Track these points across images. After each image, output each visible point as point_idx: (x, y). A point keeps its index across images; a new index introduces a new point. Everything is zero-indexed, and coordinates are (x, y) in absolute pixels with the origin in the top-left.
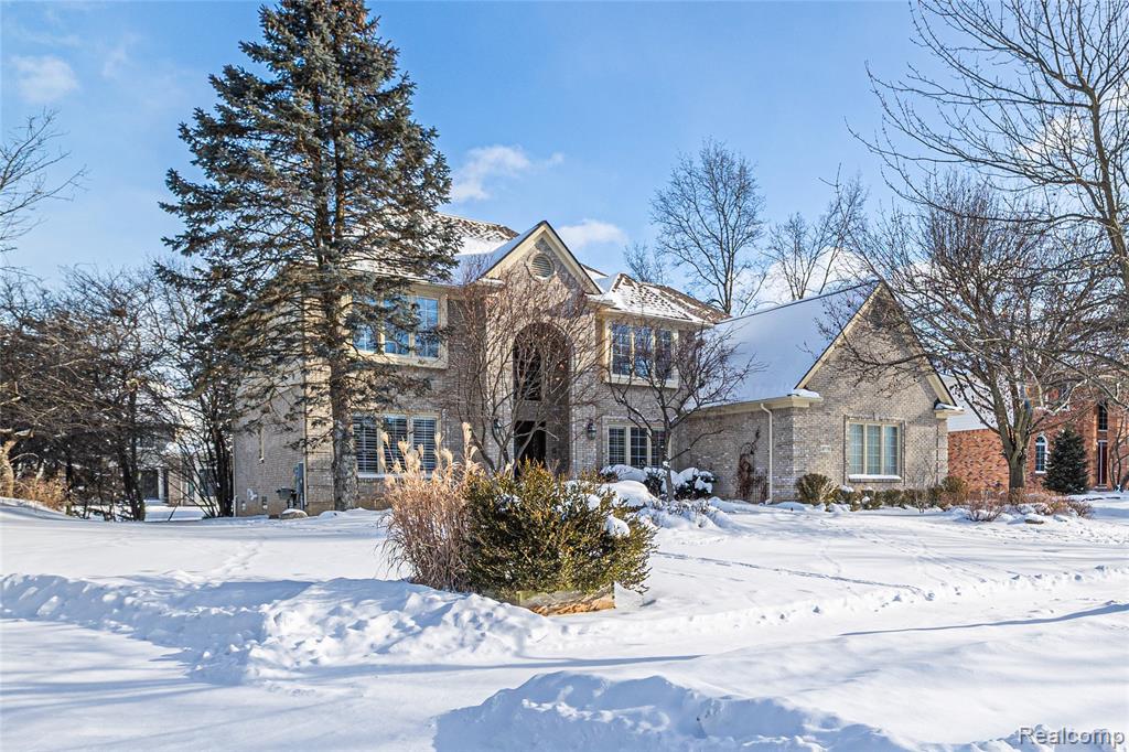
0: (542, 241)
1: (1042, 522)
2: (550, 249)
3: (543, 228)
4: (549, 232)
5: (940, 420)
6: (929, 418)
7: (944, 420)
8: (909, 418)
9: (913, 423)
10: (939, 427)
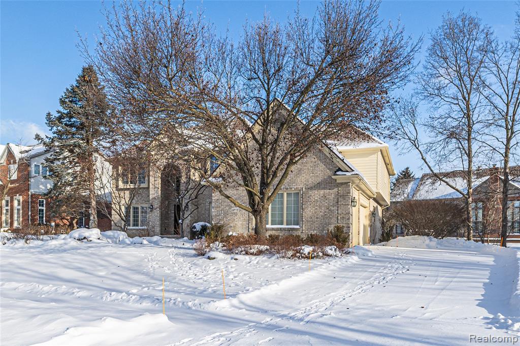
5: (342, 184)
6: (329, 183)
7: (346, 183)
8: (307, 185)
9: (311, 188)
10: (340, 189)
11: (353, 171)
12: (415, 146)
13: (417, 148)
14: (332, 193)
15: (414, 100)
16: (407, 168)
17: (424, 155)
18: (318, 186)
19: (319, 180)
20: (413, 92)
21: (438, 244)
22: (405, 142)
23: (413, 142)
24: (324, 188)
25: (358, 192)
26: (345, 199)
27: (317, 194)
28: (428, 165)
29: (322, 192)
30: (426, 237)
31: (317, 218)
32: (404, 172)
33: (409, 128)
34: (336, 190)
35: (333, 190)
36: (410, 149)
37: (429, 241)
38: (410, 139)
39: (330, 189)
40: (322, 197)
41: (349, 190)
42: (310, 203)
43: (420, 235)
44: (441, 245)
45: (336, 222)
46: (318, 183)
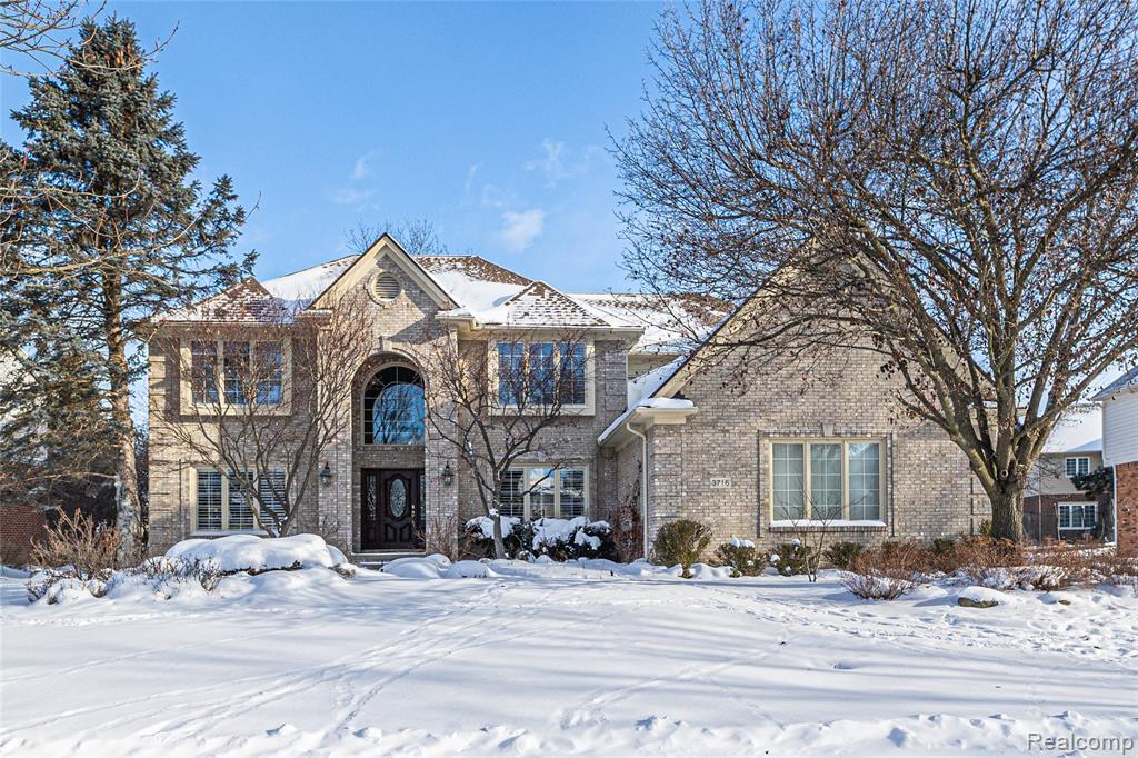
0: (386, 257)
1: (994, 604)
2: (396, 265)
3: (383, 242)
4: (391, 246)
9: (911, 435)
27: (923, 450)
29: (935, 444)
31: (926, 503)
40: (937, 455)
42: (910, 468)
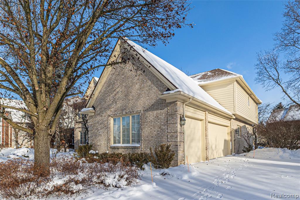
5: (171, 103)
6: (161, 104)
7: (174, 102)
8: (144, 108)
9: (147, 110)
10: (169, 108)
11: (177, 88)
12: (278, 83)
13: (279, 85)
14: (162, 113)
15: (275, 52)
16: (280, 103)
17: (284, 89)
18: (152, 107)
19: (153, 101)
20: (274, 47)
21: (291, 155)
22: (270, 81)
23: (276, 81)
24: (157, 109)
25: (204, 112)
26: (173, 118)
27: (151, 115)
28: (288, 96)
29: (155, 112)
30: (280, 149)
31: (152, 137)
32: (278, 105)
33: (273, 72)
34: (166, 109)
35: (164, 110)
36: (274, 86)
37: (282, 153)
38: (273, 79)
39: (161, 110)
40: (155, 117)
41: (176, 109)
42: (147, 123)
43: (275, 147)
44: (294, 156)
45: (167, 141)
46: (152, 105)
